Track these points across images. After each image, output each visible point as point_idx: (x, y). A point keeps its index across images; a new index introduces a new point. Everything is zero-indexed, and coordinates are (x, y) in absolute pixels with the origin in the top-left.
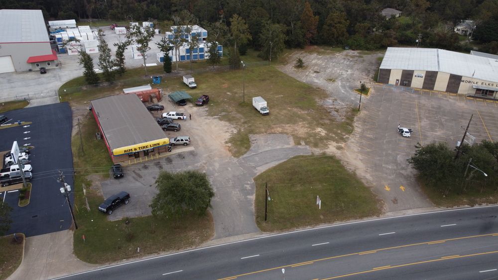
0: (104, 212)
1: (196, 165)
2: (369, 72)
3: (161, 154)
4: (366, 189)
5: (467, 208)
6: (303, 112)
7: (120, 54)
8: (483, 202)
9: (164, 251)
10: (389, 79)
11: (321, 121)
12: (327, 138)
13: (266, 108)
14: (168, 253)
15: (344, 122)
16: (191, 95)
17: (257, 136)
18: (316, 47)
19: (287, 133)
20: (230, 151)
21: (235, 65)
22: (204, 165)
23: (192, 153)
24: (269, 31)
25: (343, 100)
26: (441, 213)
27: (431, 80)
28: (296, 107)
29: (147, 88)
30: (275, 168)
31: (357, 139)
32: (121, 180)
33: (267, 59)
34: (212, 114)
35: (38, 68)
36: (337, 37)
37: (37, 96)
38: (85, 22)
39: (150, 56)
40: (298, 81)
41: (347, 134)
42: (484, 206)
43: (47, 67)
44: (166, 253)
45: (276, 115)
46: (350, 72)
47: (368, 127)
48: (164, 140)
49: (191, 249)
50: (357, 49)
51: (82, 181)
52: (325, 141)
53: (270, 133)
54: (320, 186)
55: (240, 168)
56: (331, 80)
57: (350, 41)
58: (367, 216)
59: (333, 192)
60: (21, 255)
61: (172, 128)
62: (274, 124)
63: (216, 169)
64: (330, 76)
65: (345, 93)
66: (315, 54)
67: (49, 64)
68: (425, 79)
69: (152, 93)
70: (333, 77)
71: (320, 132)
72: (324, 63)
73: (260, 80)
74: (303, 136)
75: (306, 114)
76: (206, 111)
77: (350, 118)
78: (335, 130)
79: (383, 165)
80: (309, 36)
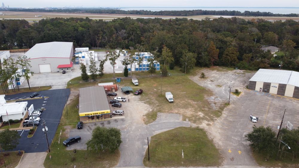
0: (65, 145)
1: (123, 126)
3: (106, 119)
4: (217, 150)
6: (194, 103)
7: (102, 66)
8: (292, 167)
10: (255, 87)
11: (202, 109)
12: (203, 119)
13: (172, 99)
15: (218, 110)
16: (133, 89)
17: (162, 114)
18: (218, 67)
19: (180, 114)
20: (144, 120)
21: (165, 74)
22: (127, 127)
23: (123, 120)
24: (186, 56)
25: (221, 98)
27: (282, 89)
28: (191, 100)
29: (111, 84)
30: (165, 132)
31: (221, 121)
32: (81, 130)
33: (184, 72)
34: (142, 100)
35: (62, 71)
36: (231, 62)
37: (56, 84)
38: (95, 49)
39: (121, 68)
40: (199, 85)
41: (216, 117)
43: (66, 71)
45: (177, 103)
46: (233, 82)
47: (231, 114)
48: (107, 111)
50: (243, 69)
51: (62, 129)
52: (201, 120)
53: (170, 113)
54: (188, 145)
55: (146, 130)
57: (239, 64)
58: (211, 166)
59: (195, 149)
60: (19, 161)
61: (117, 106)
62: (175, 108)
63: (132, 129)
64: (220, 84)
65: (225, 94)
66: (216, 71)
67: (68, 69)
68: (278, 89)
69: (112, 86)
70: (221, 84)
71: (200, 115)
72: (219, 76)
73: (176, 83)
74: (189, 116)
75: (196, 104)
76: (139, 98)
77: (222, 109)
78: (209, 114)
79: (232, 137)
80: (213, 60)
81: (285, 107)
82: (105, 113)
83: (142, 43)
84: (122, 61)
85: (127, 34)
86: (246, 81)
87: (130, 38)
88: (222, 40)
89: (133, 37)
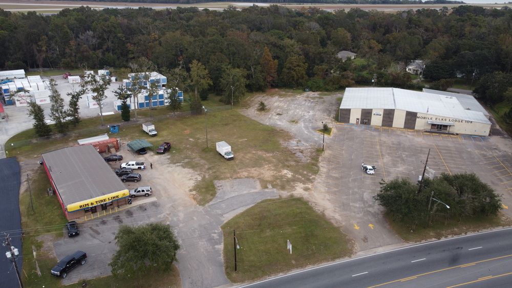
1: (159, 216)
2: (330, 112)
3: (120, 207)
4: (336, 229)
5: (434, 241)
6: (268, 155)
7: (74, 104)
8: (448, 235)
10: (349, 118)
11: (286, 163)
12: (294, 180)
13: (230, 153)
15: (310, 163)
16: (151, 143)
17: (222, 182)
18: (277, 90)
19: (253, 177)
20: (195, 199)
21: (196, 110)
22: (168, 216)
23: (154, 204)
24: (229, 76)
25: (307, 141)
26: (410, 248)
27: (389, 117)
28: (261, 150)
29: (104, 138)
30: (242, 214)
31: (323, 179)
32: (77, 239)
33: (229, 103)
34: (175, 161)
36: (297, 80)
38: (35, 71)
39: (107, 105)
40: (261, 124)
41: (313, 175)
42: (450, 238)
45: (241, 160)
46: (311, 113)
47: (333, 167)
48: (124, 192)
50: (317, 91)
52: (292, 183)
53: (236, 178)
54: (290, 230)
55: (207, 216)
56: (294, 121)
57: (309, 83)
58: (339, 257)
59: (303, 235)
61: (132, 179)
62: (240, 169)
63: (181, 219)
64: (293, 118)
65: (309, 134)
66: (277, 97)
68: (383, 117)
69: (109, 143)
70: (296, 118)
71: (286, 174)
72: (286, 105)
73: (223, 124)
74: (269, 179)
75: (271, 156)
76: (169, 159)
77: (315, 159)
78: (301, 171)
79: (351, 204)
80: (269, 79)
82: (120, 197)
85: (98, 38)
86: (330, 110)
87: (105, 47)
89: (110, 44)
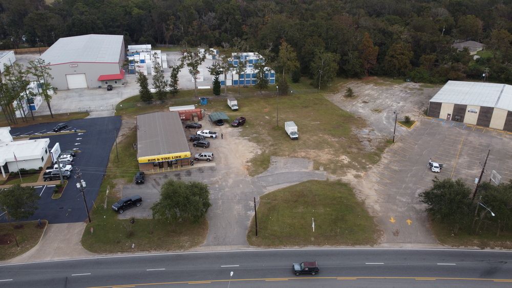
0: (115, 210)
1: (212, 179)
2: (423, 105)
3: (184, 167)
4: (369, 218)
5: (476, 249)
6: (334, 140)
7: (174, 77)
8: (496, 246)
9: (156, 250)
10: (439, 113)
11: (349, 150)
12: (349, 166)
13: (296, 133)
14: (158, 252)
15: (373, 152)
16: (229, 116)
17: (279, 158)
18: (375, 78)
19: (309, 158)
20: (248, 169)
21: (283, 91)
22: (219, 180)
23: (212, 169)
25: (380, 131)
26: (443, 251)
27: (486, 116)
28: (328, 134)
29: (191, 108)
30: (284, 189)
31: (380, 169)
32: (142, 186)
33: (317, 87)
34: (244, 135)
35: (106, 86)
36: (399, 69)
37: (97, 109)
38: (161, 47)
39: (208, 80)
40: (342, 110)
41: (371, 164)
42: (497, 250)
43: (114, 85)
44: (156, 252)
45: (305, 141)
46: (401, 104)
47: (396, 159)
48: (186, 154)
49: (179, 251)
50: (419, 82)
51: (109, 184)
52: (345, 169)
53: (292, 157)
54: (323, 211)
55: (252, 186)
56: (376, 111)
57: (412, 74)
58: (360, 244)
59: (333, 217)
61: (201, 145)
62: (300, 149)
63: (229, 184)
64: (378, 107)
65: (387, 124)
66: (372, 85)
67: (116, 83)
68: (479, 115)
69: (194, 112)
70: (381, 108)
71: (344, 160)
72: (378, 94)
73: (303, 106)
74: (324, 162)
75: (336, 141)
76: (240, 132)
77: (381, 149)
78: (359, 159)
79: (398, 197)
80: (368, 66)
81: (488, 146)
82: (182, 158)
83: (245, 37)
84: (210, 68)
85: (218, 20)
86: (424, 103)
87: (223, 28)
88: (384, 29)
89: (228, 25)
